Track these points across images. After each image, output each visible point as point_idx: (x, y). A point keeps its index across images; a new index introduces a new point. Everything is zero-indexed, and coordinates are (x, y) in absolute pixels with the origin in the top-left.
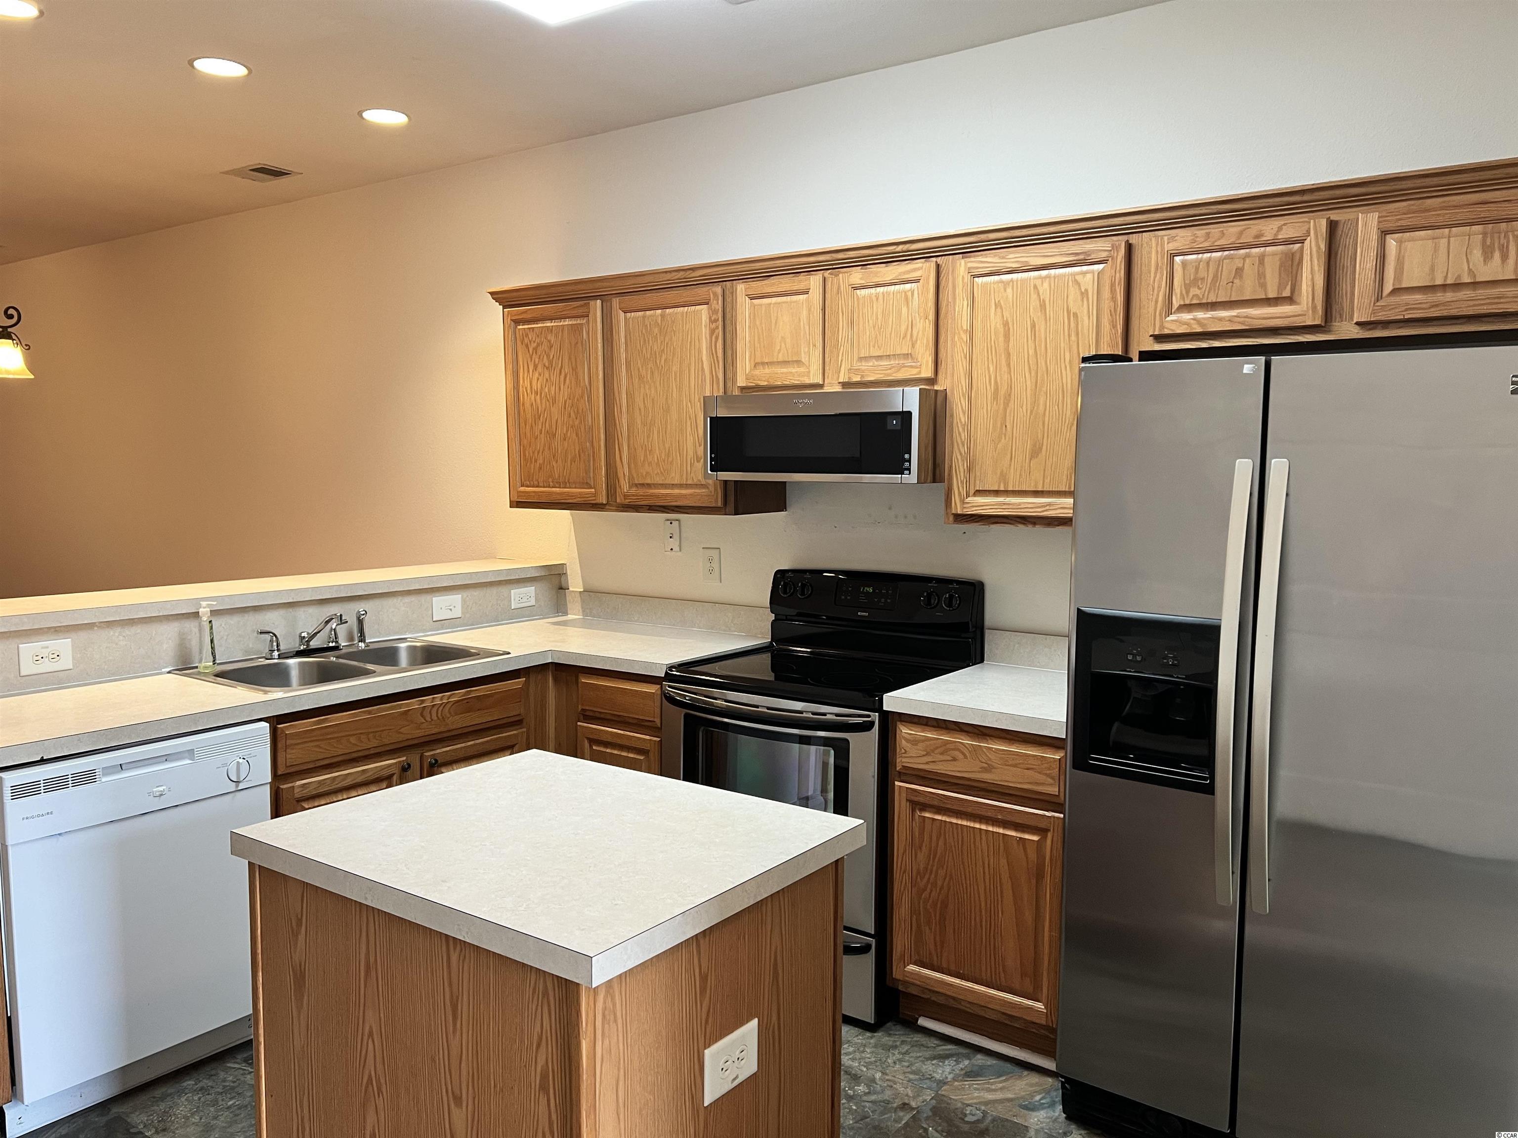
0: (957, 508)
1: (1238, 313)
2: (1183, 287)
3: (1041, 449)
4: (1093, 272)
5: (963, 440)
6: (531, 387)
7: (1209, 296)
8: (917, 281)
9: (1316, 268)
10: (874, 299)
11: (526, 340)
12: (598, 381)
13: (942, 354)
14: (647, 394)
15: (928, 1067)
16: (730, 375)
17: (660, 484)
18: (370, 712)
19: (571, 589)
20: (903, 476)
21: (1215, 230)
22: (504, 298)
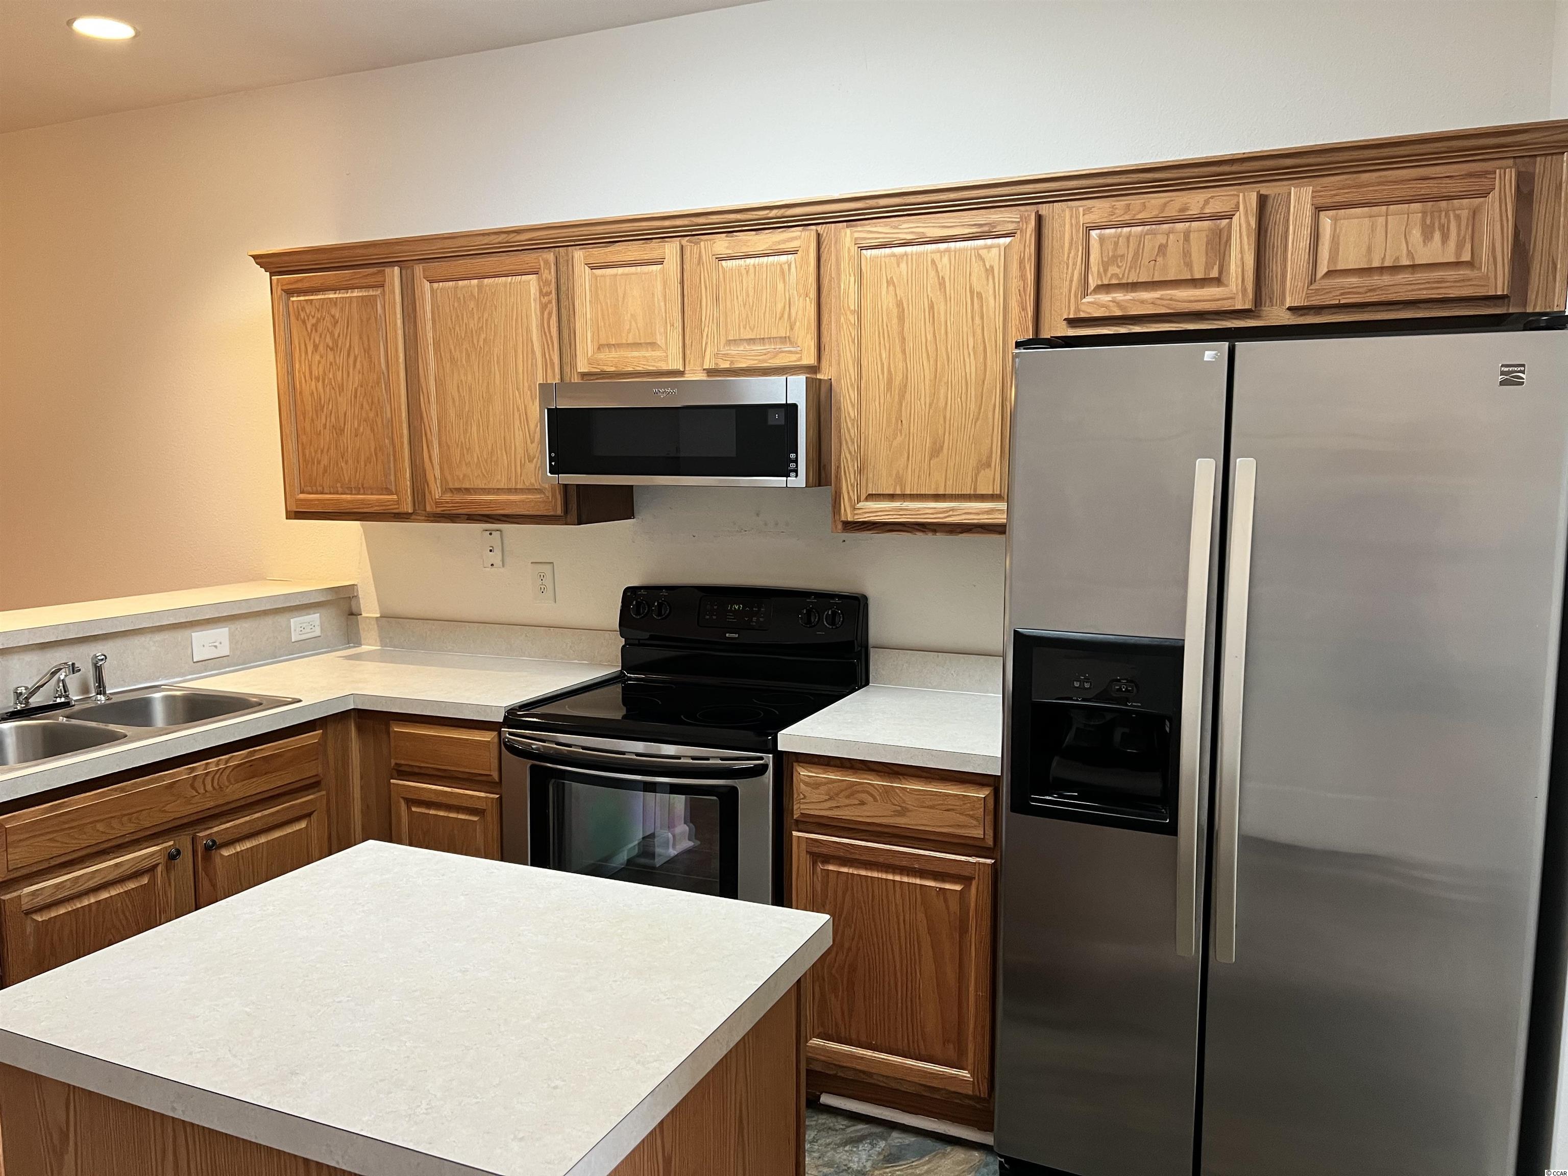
0: (847, 515)
1: (1162, 295)
2: (1101, 264)
3: (942, 447)
4: (999, 246)
5: (853, 437)
6: (311, 373)
7: (1130, 275)
8: (795, 252)
9: (1246, 247)
10: (744, 272)
11: (302, 315)
12: (398, 365)
13: (825, 339)
14: (462, 381)
15: (841, 1156)
16: (566, 359)
17: (481, 489)
18: (122, 790)
19: (364, 615)
20: (789, 478)
21: (1136, 202)
22: (271, 263)
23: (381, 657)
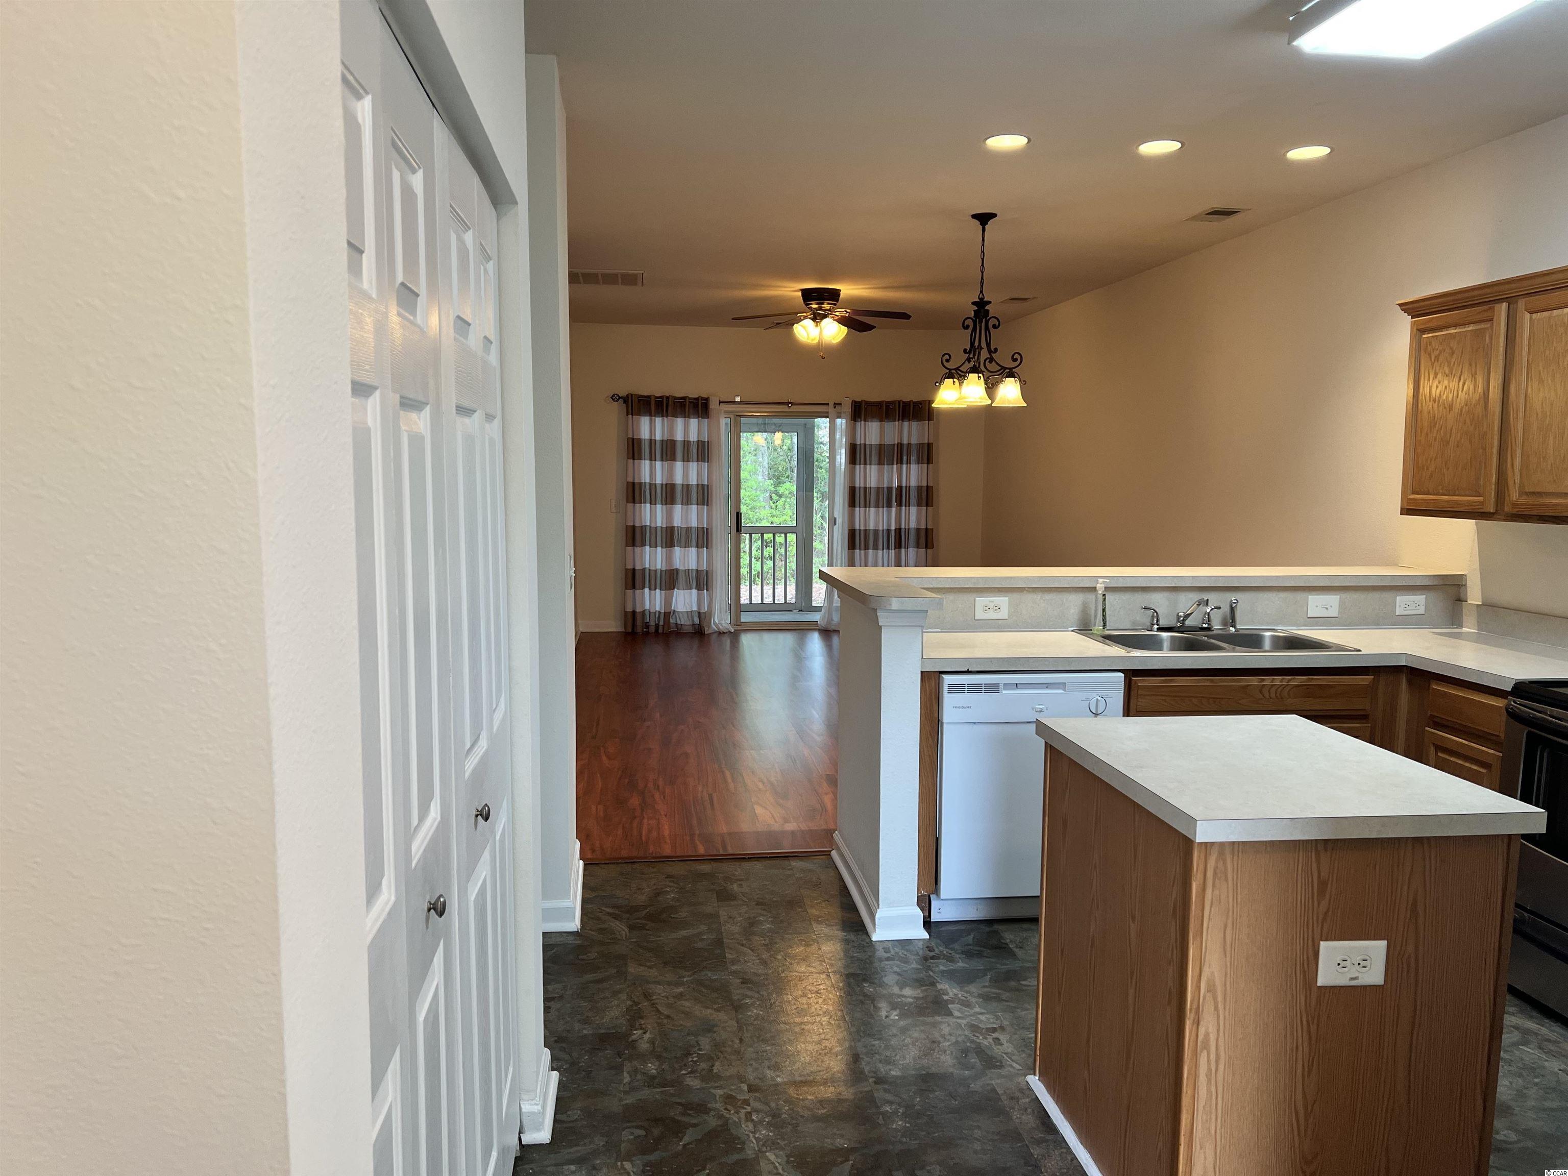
6: (1430, 395)
11: (1429, 347)
12: (1497, 386)
14: (1546, 397)
17: (1552, 493)
18: (1212, 681)
19: (1468, 601)
22: (1413, 308)
23: (1477, 639)
